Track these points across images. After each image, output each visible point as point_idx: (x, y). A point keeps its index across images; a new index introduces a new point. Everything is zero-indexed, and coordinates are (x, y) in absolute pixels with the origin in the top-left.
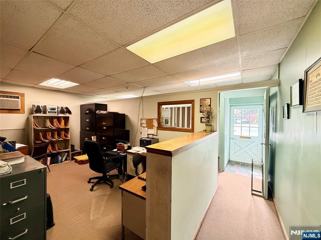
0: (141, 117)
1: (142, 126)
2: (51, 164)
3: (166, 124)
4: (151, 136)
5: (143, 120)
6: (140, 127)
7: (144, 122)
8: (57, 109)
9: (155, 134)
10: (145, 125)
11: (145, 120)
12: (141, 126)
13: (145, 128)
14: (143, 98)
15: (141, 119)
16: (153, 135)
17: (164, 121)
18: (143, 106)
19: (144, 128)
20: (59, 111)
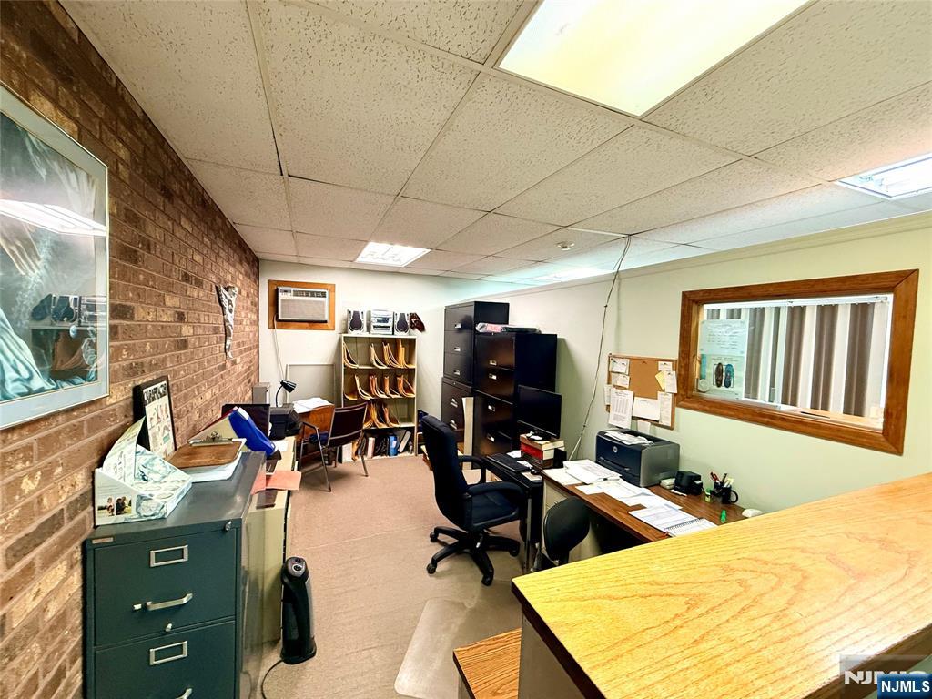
0: (609, 348)
1: (613, 382)
2: (374, 454)
3: (719, 385)
4: (645, 428)
5: (618, 361)
6: (607, 387)
7: (621, 367)
8: (391, 320)
9: (664, 423)
10: (623, 381)
11: (626, 362)
12: (609, 383)
13: (624, 391)
14: (620, 279)
15: (611, 358)
16: (655, 423)
17: (710, 371)
18: (619, 309)
19: (619, 391)
20: (396, 324)
